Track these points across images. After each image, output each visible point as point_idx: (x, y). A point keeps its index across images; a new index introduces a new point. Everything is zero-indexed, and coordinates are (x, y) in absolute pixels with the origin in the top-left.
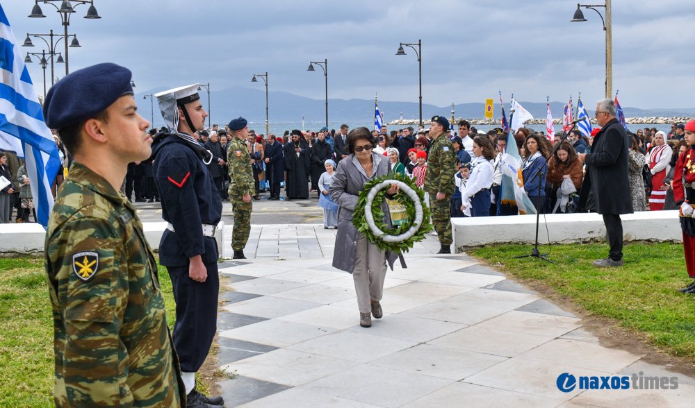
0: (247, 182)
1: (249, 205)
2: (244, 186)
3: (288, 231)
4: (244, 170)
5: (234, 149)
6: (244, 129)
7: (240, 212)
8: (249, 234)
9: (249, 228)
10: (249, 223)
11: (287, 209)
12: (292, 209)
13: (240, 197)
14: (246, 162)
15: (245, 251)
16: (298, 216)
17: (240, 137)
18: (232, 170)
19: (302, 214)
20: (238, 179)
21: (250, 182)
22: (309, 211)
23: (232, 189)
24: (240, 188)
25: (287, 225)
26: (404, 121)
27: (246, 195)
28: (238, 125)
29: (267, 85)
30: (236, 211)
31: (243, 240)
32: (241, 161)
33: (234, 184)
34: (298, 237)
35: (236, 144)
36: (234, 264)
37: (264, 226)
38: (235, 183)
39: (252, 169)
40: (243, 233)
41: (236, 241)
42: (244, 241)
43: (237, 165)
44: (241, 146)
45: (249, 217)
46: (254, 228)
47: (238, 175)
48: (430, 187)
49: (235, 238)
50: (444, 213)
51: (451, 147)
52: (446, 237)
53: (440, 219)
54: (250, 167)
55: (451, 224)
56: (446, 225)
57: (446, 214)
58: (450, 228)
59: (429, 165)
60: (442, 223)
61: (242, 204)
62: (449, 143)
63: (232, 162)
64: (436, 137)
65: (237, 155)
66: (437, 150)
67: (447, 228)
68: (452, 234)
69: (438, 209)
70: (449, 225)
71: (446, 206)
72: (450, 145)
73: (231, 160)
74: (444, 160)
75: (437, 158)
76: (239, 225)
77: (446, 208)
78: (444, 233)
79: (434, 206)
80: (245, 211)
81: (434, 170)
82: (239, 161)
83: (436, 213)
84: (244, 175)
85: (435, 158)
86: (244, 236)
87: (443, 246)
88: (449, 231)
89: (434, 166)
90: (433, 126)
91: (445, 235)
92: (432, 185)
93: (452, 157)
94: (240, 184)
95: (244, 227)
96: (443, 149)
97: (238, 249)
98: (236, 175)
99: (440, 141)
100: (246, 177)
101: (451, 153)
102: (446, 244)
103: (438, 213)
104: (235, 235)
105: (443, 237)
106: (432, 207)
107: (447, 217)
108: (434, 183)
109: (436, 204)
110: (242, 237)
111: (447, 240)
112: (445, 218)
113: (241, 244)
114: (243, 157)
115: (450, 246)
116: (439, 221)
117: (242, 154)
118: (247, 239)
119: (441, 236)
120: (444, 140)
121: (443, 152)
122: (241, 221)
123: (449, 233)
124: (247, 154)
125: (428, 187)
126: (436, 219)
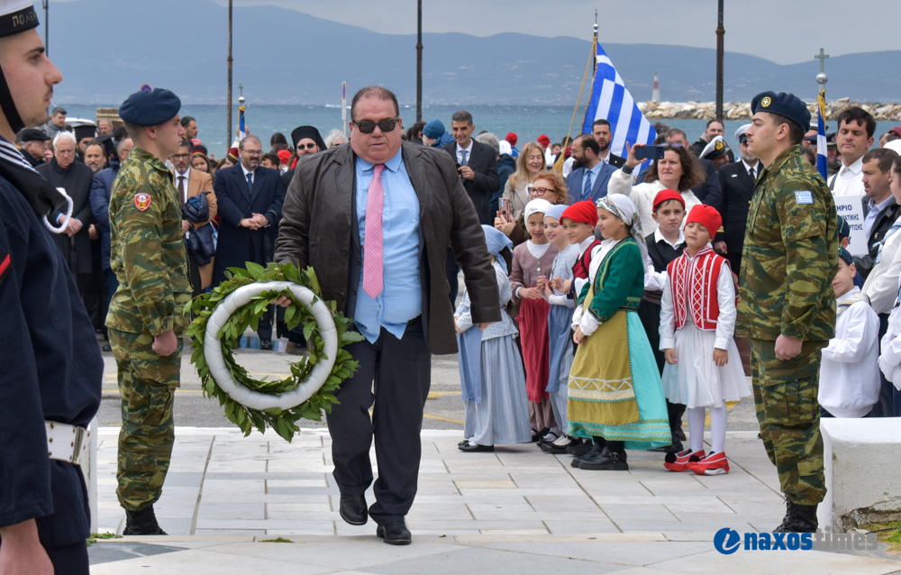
0: (167, 292)
1: (170, 363)
2: (157, 305)
3: (295, 449)
4: (157, 255)
5: (128, 187)
6: (169, 127)
9: (169, 438)
10: (171, 421)
13: (142, 340)
14: (165, 230)
17: (153, 149)
18: (121, 253)
20: (138, 283)
21: (176, 294)
23: (120, 314)
24: (144, 310)
26: (664, 105)
27: (160, 333)
30: (127, 384)
31: (152, 474)
32: (149, 227)
33: (126, 299)
35: (136, 171)
37: (221, 432)
38: (127, 292)
39: (183, 253)
40: (150, 452)
41: (128, 480)
43: (136, 238)
44: (153, 177)
45: (169, 402)
47: (139, 270)
48: (756, 320)
49: (126, 471)
50: (799, 402)
51: (822, 191)
52: (803, 478)
53: (786, 420)
54: (179, 247)
55: (820, 436)
56: (806, 440)
57: (804, 406)
58: (819, 449)
59: (753, 250)
60: (794, 434)
61: (148, 362)
62: (814, 178)
63: (121, 228)
64: (772, 160)
65: (139, 207)
66: (774, 201)
67: (808, 449)
68: (822, 468)
69: (782, 389)
70: (813, 440)
71: (806, 379)
72: (816, 183)
73: (118, 223)
74: (799, 235)
75: (776, 226)
76: (135, 429)
77: (805, 384)
78: (799, 464)
79: (767, 378)
80: (157, 384)
81: (765, 265)
82: (143, 226)
83: (775, 403)
84: (157, 270)
85: (771, 227)
86: (152, 462)
87: (792, 508)
88: (815, 459)
89: (766, 253)
90: (758, 125)
91: (803, 473)
92: (760, 312)
93: (824, 222)
94: (142, 299)
95: (151, 435)
96: (793, 197)
97: (136, 503)
98: (130, 270)
99: (783, 172)
100: (160, 278)
101: (822, 210)
102: (803, 502)
103: (779, 400)
104: (124, 461)
105: (793, 480)
106: (762, 382)
107: (809, 417)
108: (768, 308)
109: (776, 373)
110: (147, 465)
111: (808, 489)
112: (802, 417)
113: (144, 490)
114: (156, 213)
115: (816, 507)
116: (782, 426)
117: (155, 204)
118: (165, 472)
119: (788, 474)
120: (797, 170)
121: (794, 208)
122: (143, 415)
123: (815, 467)
124: (170, 205)
125: (748, 322)
126: (774, 421)
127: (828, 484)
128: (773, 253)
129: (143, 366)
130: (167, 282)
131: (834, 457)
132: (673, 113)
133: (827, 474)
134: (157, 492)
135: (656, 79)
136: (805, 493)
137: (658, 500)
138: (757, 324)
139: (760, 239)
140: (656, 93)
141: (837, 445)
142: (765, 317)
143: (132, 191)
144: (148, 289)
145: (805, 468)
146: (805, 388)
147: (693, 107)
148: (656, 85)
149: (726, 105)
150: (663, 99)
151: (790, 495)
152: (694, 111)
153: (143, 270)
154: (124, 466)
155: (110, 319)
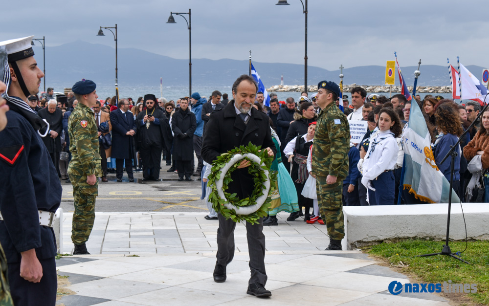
1: (94, 187)
2: (91, 164)
3: (141, 220)
4: (90, 145)
5: (78, 118)
6: (92, 95)
7: (84, 196)
8: (93, 223)
9: (93, 216)
10: (94, 210)
11: (140, 193)
12: (147, 193)
13: (83, 178)
14: (92, 135)
15: (89, 245)
16: (154, 202)
17: (86, 104)
18: (76, 144)
19: (159, 200)
20: (83, 156)
21: (96, 160)
22: (167, 196)
23: (73, 168)
24: (85, 166)
25: (140, 213)
27: (91, 176)
28: (85, 88)
29: (116, 40)
30: (78, 195)
31: (86, 230)
32: (86, 134)
33: (76, 162)
34: (155, 228)
35: (81, 112)
36: (75, 260)
37: (113, 214)
38: (77, 160)
39: (98, 144)
40: (86, 222)
41: (76, 233)
42: (87, 232)
43: (82, 138)
44: (87, 114)
45: (94, 202)
46: (100, 216)
48: (319, 169)
49: (76, 229)
50: (335, 200)
51: (344, 119)
52: (337, 230)
53: (330, 207)
54: (97, 142)
55: (343, 213)
56: (338, 215)
57: (337, 202)
58: (342, 218)
59: (317, 142)
60: (333, 213)
61: (86, 186)
62: (341, 114)
63: (76, 134)
64: (325, 107)
65: (83, 126)
66: (326, 123)
67: (338, 218)
68: (344, 226)
69: (328, 195)
70: (340, 215)
71: (337, 192)
72: (342, 116)
73: (74, 132)
74: (336, 136)
75: (326, 132)
76: (81, 213)
77: (337, 193)
78: (335, 224)
79: (322, 191)
80: (90, 195)
81: (322, 147)
82: (84, 133)
83: (326, 201)
84: (90, 151)
85: (324, 133)
86: (86, 226)
87: (332, 241)
88: (341, 222)
89: (322, 143)
90: (321, 93)
91: (336, 228)
92: (320, 165)
93: (345, 131)
94: (85, 161)
95: (87, 215)
96: (333, 121)
97: (80, 242)
98: (80, 151)
99: (329, 112)
100: (91, 154)
101: (344, 127)
102: (336, 239)
103: (327, 200)
104: (75, 225)
105: (333, 230)
106: (320, 193)
107: (339, 206)
108: (323, 164)
109: (326, 189)
110: (84, 227)
111: (338, 234)
112: (336, 206)
113: (83, 237)
114: (89, 128)
115: (341, 240)
116: (328, 210)
117: (89, 125)
118: (91, 230)
119: (331, 228)
120: (335, 111)
121: (334, 126)
122: (84, 207)
123: (341, 225)
124: (94, 125)
125: (315, 169)
126: (325, 207)
127: (345, 232)
128: (324, 143)
129: (84, 188)
130: (94, 155)
131: (348, 221)
132: (289, 89)
133: (345, 228)
134: (87, 237)
135: (282, 76)
136: (337, 235)
137: (281, 238)
138: (319, 170)
139: (320, 137)
140: (282, 82)
141: (349, 216)
142: (322, 168)
143: (80, 120)
144: (87, 158)
145: (337, 226)
146: (337, 195)
147: (296, 87)
148: (282, 79)
149: (309, 87)
150: (285, 84)
151: (331, 236)
152: (297, 89)
153: (85, 151)
154: (75, 227)
155: (69, 170)
